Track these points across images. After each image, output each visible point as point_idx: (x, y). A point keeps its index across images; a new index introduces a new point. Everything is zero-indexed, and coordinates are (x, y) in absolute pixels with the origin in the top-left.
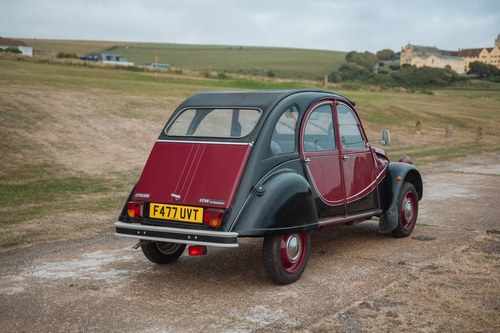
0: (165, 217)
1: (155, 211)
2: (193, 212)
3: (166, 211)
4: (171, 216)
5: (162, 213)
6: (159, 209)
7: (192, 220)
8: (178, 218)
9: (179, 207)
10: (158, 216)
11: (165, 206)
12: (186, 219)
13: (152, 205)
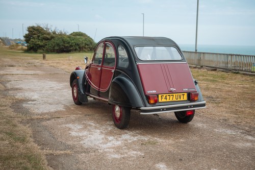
0: (168, 100)
1: (162, 98)
2: (182, 96)
3: (168, 97)
4: (171, 100)
5: (166, 98)
6: (164, 97)
7: (182, 99)
8: (175, 99)
9: (174, 95)
10: (164, 100)
11: (167, 95)
12: (179, 100)
13: (160, 96)
